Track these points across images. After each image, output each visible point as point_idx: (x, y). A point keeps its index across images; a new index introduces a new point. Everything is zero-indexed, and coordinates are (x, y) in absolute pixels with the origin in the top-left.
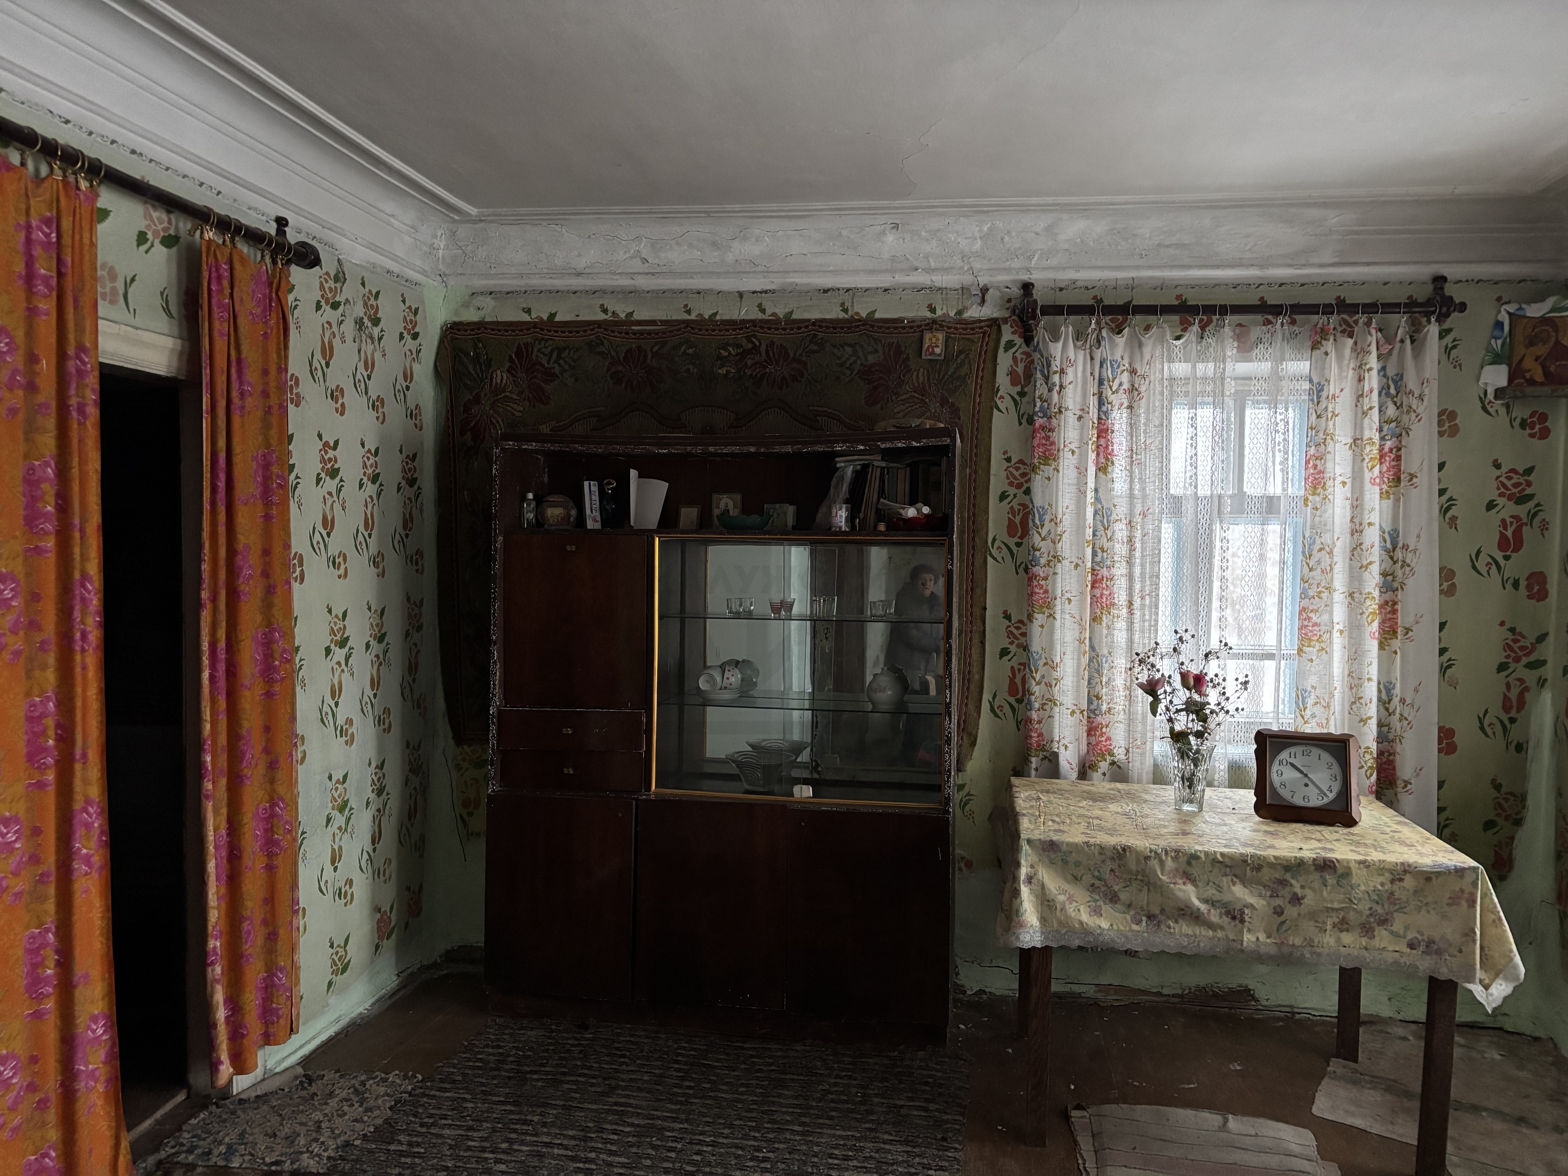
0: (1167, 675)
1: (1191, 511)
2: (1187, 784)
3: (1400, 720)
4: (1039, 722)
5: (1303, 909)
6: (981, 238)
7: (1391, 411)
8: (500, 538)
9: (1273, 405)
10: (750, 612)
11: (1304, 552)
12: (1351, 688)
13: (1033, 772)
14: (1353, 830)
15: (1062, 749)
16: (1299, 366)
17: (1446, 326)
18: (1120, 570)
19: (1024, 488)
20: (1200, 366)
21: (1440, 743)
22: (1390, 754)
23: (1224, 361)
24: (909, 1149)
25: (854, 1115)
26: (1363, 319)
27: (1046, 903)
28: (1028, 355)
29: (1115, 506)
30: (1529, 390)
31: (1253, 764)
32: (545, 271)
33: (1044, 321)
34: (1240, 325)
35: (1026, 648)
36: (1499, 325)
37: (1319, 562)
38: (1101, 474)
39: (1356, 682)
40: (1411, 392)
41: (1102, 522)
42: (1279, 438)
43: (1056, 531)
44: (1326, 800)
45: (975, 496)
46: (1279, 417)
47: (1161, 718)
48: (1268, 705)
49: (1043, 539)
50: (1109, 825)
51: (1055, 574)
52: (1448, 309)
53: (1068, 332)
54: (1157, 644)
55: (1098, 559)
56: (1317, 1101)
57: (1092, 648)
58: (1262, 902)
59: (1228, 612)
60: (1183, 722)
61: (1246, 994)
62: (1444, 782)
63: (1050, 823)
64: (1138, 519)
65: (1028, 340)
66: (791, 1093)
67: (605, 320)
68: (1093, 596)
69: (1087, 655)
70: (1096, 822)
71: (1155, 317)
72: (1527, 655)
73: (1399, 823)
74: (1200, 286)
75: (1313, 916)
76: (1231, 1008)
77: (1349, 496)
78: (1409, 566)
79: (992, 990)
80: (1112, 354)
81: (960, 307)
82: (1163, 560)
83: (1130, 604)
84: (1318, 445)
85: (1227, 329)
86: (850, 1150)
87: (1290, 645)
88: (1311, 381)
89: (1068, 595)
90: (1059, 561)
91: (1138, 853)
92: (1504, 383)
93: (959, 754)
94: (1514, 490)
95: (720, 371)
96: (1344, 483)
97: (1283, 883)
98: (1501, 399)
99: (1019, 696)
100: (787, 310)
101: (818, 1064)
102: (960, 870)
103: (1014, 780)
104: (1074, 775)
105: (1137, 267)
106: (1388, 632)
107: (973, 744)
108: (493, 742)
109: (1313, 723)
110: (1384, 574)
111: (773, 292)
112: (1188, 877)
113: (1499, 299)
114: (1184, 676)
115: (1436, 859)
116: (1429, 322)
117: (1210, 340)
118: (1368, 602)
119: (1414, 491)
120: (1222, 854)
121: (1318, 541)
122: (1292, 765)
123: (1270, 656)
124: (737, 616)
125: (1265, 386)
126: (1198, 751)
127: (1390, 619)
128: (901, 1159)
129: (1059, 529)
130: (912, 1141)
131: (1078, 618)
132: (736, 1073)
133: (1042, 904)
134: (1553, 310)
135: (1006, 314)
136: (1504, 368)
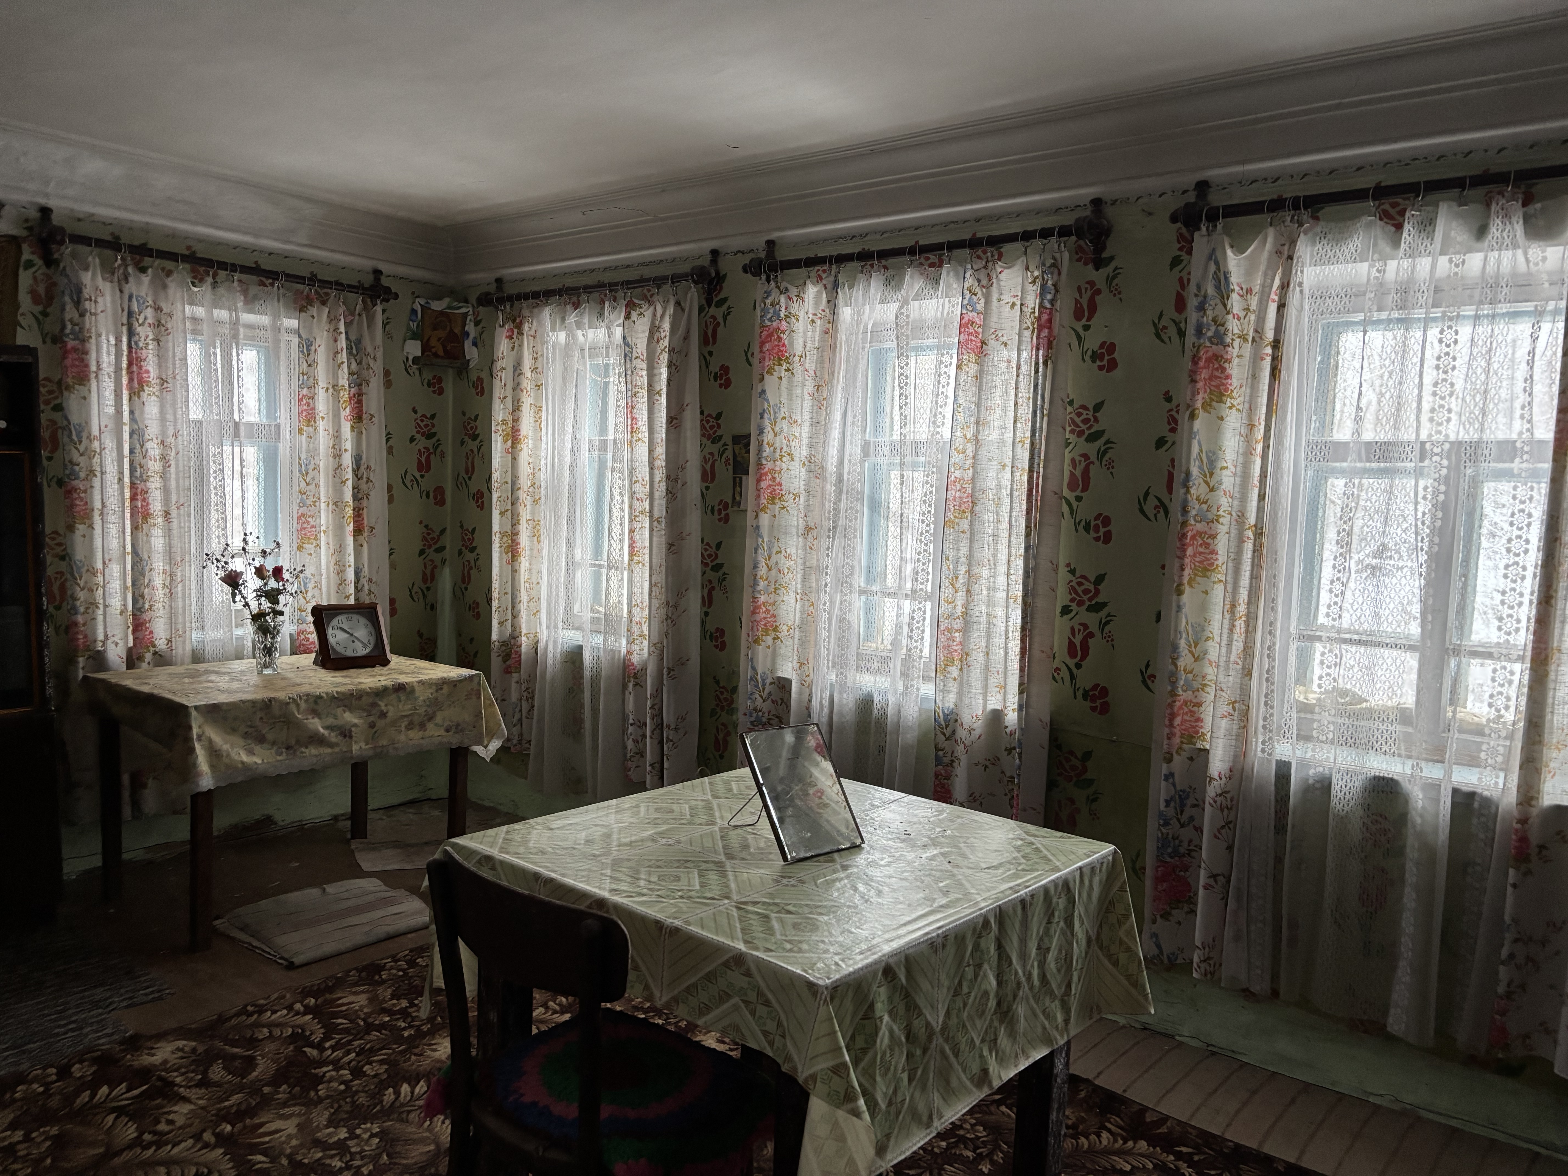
2: (266, 653)
4: (84, 625)
5: (387, 720)
7: (354, 366)
11: (300, 471)
12: (339, 573)
14: (395, 667)
15: (110, 646)
16: (290, 322)
17: (385, 307)
18: (155, 484)
19: (55, 404)
20: (216, 311)
23: (236, 310)
26: (334, 293)
27: (214, 753)
28: (51, 277)
29: (148, 427)
30: (434, 360)
33: (68, 248)
34: (244, 282)
35: (65, 557)
36: (414, 312)
37: (313, 479)
38: (133, 398)
39: (340, 568)
40: (367, 354)
41: (138, 441)
43: (94, 447)
44: (368, 650)
49: (82, 455)
51: (93, 487)
52: (386, 295)
53: (95, 263)
55: (136, 474)
56: (361, 864)
57: (137, 552)
58: (363, 721)
61: (268, 821)
64: (170, 440)
65: (51, 263)
68: (132, 508)
69: (130, 560)
71: (173, 263)
72: (435, 543)
75: (393, 723)
76: (259, 835)
77: (331, 429)
78: (370, 481)
80: (139, 291)
83: (167, 513)
84: (309, 387)
88: (300, 336)
89: (109, 507)
90: (98, 476)
91: (280, 702)
92: (419, 353)
94: (425, 429)
96: (327, 419)
97: (374, 705)
98: (416, 364)
99: (56, 603)
105: (148, 214)
106: (359, 531)
110: (355, 488)
112: (315, 713)
113: (414, 293)
116: (375, 302)
117: (222, 291)
118: (346, 509)
119: (373, 428)
122: (341, 628)
126: (275, 627)
127: (360, 521)
129: (97, 446)
131: (119, 527)
133: (211, 755)
134: (449, 307)
135: (25, 233)
136: (419, 343)
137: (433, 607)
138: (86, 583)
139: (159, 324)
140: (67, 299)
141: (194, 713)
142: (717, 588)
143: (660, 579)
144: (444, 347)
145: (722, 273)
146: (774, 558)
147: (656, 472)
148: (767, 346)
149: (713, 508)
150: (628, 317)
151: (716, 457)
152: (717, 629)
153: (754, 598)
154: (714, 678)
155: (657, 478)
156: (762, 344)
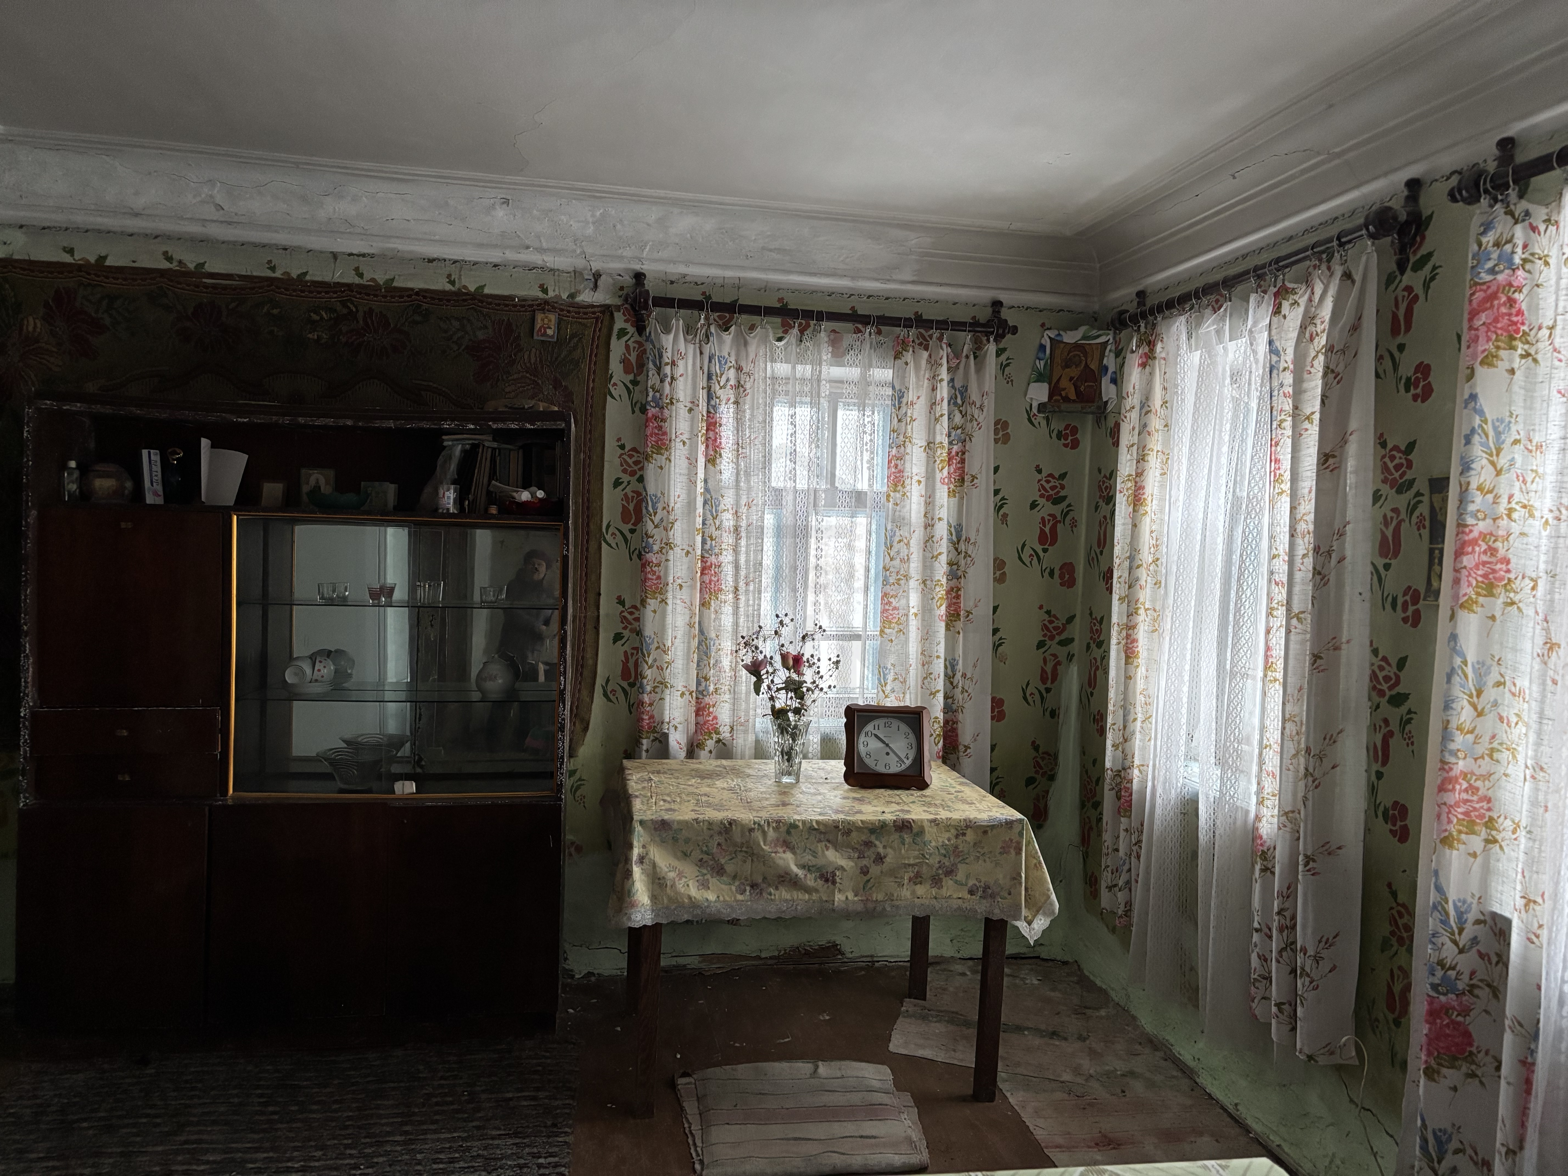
0: (769, 657)
1: (790, 503)
2: (786, 757)
3: (962, 692)
4: (651, 705)
5: (885, 867)
6: (594, 223)
7: (958, 418)
8: (34, 513)
9: (862, 407)
10: (345, 598)
11: (886, 543)
12: (923, 665)
13: (644, 754)
14: (927, 792)
15: (672, 730)
16: (884, 374)
17: (1001, 346)
18: (727, 558)
19: (637, 476)
20: (799, 367)
21: (992, 711)
22: (954, 723)
23: (820, 364)
24: (517, 1141)
25: (460, 1116)
26: (936, 334)
27: (657, 881)
28: (640, 344)
29: (722, 496)
30: (1064, 406)
31: (843, 738)
32: (93, 207)
33: (656, 312)
34: (834, 331)
35: (639, 633)
36: (1042, 347)
37: (898, 552)
38: (710, 466)
39: (927, 659)
40: (974, 403)
41: (711, 511)
42: (867, 438)
43: (668, 519)
44: (904, 767)
45: (589, 482)
46: (867, 420)
47: (764, 696)
48: (856, 682)
49: (656, 527)
50: (716, 801)
51: (667, 560)
52: (1004, 331)
53: (678, 324)
54: (760, 627)
55: (707, 547)
56: (893, 1039)
57: (701, 631)
58: (851, 864)
59: (821, 599)
60: (783, 700)
61: (833, 949)
62: (995, 745)
63: (662, 803)
64: (743, 510)
65: (641, 329)
66: (391, 1102)
67: (170, 269)
68: (702, 583)
69: (696, 639)
70: (704, 799)
71: (759, 317)
72: (1060, 634)
73: (961, 784)
74: (799, 291)
75: (893, 873)
76: (821, 964)
77: (923, 493)
78: (970, 556)
79: (600, 971)
80: (720, 351)
81: (573, 291)
82: (765, 548)
83: (736, 589)
84: (899, 447)
85: (823, 334)
86: (456, 1151)
87: (873, 628)
88: (893, 388)
89: (679, 581)
90: (671, 548)
91: (743, 826)
92: (1045, 399)
93: (571, 740)
94: (1051, 492)
95: (310, 336)
96: (919, 482)
97: (868, 844)
98: (1044, 412)
99: (631, 680)
100: (387, 277)
101: (421, 1067)
102: (570, 855)
103: (626, 762)
104: (683, 754)
105: (743, 268)
106: (953, 616)
107: (586, 729)
108: (24, 749)
109: (892, 697)
110: (950, 564)
111: (372, 256)
112: (788, 845)
113: (1043, 325)
114: (784, 657)
115: (991, 814)
116: (988, 341)
117: (808, 344)
118: (938, 589)
119: (975, 491)
120: (818, 822)
121: (898, 534)
122: (876, 736)
123: (857, 637)
124: (330, 602)
125: (855, 390)
126: (796, 727)
127: (955, 604)
128: (510, 1152)
129: (672, 517)
130: (520, 1133)
131: (689, 603)
132: (328, 1090)
133: (653, 883)
134: (1084, 338)
135: (618, 302)
136: (1046, 386)
137: (1053, 714)
138: (655, 660)
139: (739, 385)
140: (651, 365)
141: (638, 828)
142: (1397, 735)
143: (1301, 710)
144: (1076, 388)
145: (1426, 213)
146: (1491, 693)
147: (1299, 541)
148: (1483, 318)
149: (1395, 600)
150: (1277, 311)
151: (1403, 515)
152: (1396, 803)
153: (1443, 762)
154: (1389, 885)
155: (1300, 551)
156: (1473, 314)
